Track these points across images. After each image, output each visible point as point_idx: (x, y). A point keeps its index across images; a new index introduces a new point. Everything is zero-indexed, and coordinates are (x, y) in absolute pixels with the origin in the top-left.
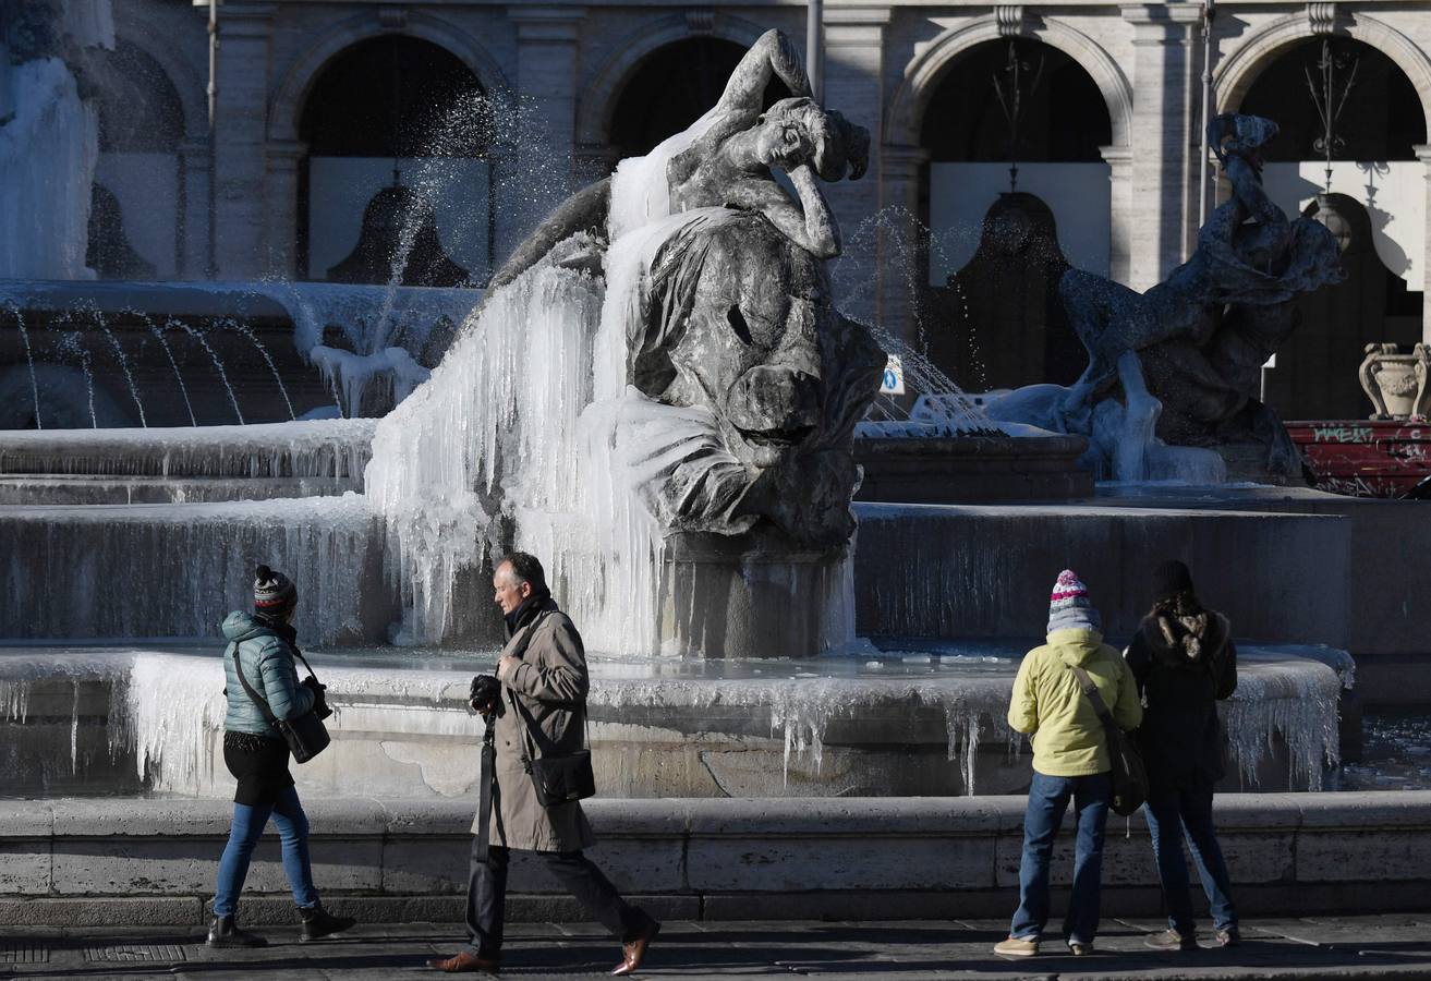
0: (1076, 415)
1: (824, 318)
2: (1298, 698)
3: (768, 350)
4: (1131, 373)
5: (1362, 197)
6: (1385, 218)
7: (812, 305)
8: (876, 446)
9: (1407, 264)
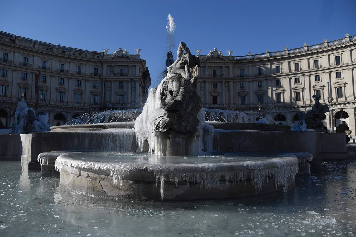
0: (299, 126)
1: (186, 90)
2: (278, 168)
3: (175, 97)
4: (304, 122)
5: (344, 121)
6: (346, 122)
7: (184, 88)
8: (244, 124)
9: (348, 125)
